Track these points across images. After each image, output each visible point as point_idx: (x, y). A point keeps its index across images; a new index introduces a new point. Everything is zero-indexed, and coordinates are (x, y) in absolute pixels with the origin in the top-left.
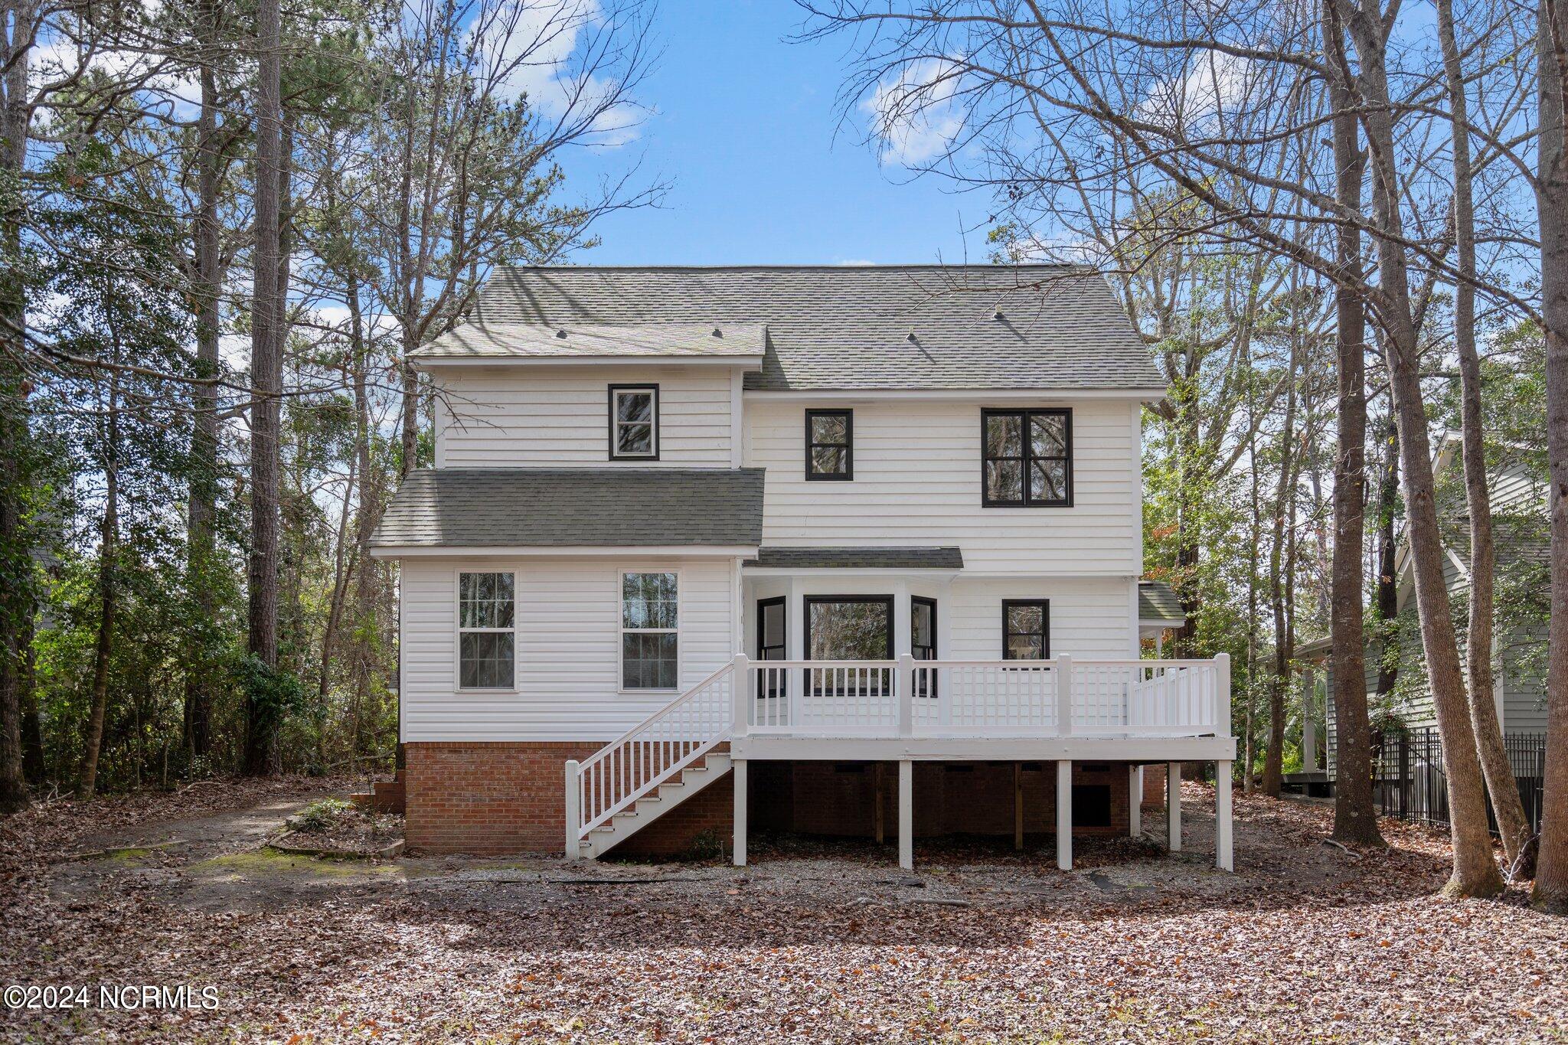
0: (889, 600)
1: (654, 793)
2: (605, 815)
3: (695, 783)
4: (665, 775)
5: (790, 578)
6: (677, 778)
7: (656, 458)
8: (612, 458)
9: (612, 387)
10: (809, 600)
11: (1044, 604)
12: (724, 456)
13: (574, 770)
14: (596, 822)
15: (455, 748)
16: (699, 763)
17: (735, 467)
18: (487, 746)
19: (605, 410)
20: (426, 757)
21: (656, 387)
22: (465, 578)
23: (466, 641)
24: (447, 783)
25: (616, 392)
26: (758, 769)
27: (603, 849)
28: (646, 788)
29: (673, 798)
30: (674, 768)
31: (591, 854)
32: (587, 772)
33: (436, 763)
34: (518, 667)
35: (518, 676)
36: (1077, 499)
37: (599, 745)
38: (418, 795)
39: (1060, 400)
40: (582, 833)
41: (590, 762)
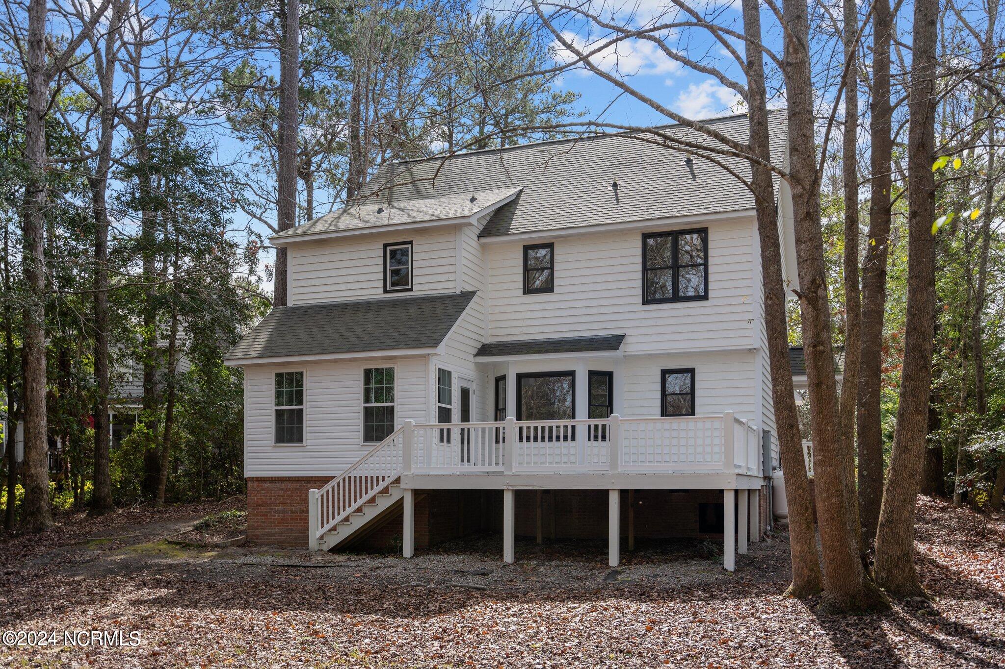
0: (572, 374)
1: (359, 510)
2: (332, 523)
3: (384, 504)
4: (366, 498)
5: (508, 363)
6: (372, 500)
7: (411, 290)
8: (386, 291)
9: (385, 246)
10: (520, 377)
11: (692, 371)
12: (451, 285)
13: (314, 494)
14: (327, 527)
15: (273, 480)
16: (385, 491)
17: (458, 291)
18: (289, 479)
19: (381, 261)
20: (258, 486)
21: (411, 243)
22: (279, 376)
23: (279, 414)
24: (269, 502)
25: (388, 248)
26: (419, 494)
27: (332, 545)
28: (355, 506)
29: (371, 514)
30: (371, 494)
31: (325, 548)
32: (322, 496)
33: (263, 489)
34: (306, 430)
35: (306, 435)
36: (711, 294)
37: (328, 479)
38: (254, 509)
39: (699, 222)
40: (318, 534)
41: (324, 490)
